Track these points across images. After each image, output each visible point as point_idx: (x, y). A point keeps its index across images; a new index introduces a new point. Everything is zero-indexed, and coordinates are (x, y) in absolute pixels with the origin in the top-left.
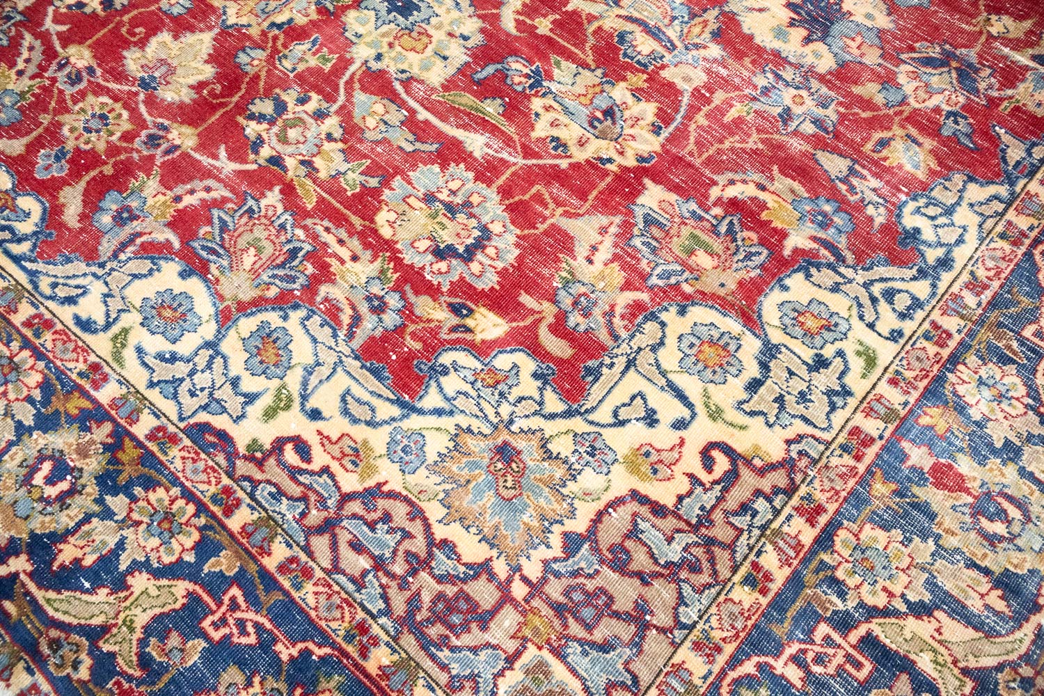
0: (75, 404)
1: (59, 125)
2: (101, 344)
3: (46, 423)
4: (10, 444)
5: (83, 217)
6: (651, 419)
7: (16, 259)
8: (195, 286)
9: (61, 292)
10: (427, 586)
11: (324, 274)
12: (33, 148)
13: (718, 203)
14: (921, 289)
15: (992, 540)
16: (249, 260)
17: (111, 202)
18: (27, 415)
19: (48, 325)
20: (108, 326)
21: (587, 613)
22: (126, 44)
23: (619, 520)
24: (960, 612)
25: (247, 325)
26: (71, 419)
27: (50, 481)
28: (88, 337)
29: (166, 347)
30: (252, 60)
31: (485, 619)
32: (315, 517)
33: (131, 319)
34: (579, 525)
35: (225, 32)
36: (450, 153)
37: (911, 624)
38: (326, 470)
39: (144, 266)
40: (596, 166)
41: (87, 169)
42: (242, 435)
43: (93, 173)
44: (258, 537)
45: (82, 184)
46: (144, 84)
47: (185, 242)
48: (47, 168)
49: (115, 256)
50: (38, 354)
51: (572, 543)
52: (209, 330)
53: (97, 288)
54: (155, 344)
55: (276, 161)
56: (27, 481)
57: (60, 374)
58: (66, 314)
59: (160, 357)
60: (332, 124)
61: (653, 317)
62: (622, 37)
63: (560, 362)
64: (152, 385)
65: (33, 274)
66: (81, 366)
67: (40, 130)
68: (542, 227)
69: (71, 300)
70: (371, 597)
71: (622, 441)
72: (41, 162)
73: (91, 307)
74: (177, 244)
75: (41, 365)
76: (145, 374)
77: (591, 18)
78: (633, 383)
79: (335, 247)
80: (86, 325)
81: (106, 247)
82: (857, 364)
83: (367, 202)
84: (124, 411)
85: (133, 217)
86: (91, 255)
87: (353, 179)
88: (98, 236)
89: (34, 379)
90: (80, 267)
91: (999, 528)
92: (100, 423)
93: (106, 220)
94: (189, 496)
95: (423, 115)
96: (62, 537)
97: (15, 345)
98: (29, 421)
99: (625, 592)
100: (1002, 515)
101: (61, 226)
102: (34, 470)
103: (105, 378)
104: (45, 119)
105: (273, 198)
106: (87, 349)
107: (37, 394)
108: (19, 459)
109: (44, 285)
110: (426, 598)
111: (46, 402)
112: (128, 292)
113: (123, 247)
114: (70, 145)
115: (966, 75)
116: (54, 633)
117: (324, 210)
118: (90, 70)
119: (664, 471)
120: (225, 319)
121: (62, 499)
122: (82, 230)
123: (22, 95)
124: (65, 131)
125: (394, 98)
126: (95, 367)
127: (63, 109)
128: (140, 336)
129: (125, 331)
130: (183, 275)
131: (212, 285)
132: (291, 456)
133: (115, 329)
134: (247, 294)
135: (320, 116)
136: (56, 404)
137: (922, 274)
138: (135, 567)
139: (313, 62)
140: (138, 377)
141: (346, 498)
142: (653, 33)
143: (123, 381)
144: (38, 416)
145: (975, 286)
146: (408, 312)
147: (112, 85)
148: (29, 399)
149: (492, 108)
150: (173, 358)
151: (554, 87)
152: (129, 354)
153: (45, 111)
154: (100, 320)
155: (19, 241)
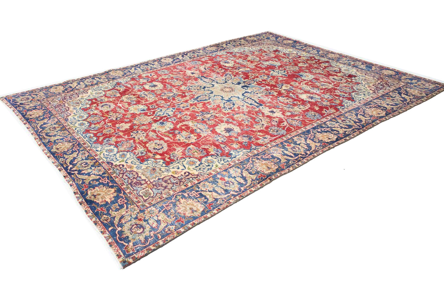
0: (92, 158)
2: (98, 153)
3: (86, 159)
4: (80, 161)
6: (178, 168)
7: (90, 143)
8: (115, 148)
9: (95, 147)
10: (135, 180)
11: (136, 149)
12: (98, 133)
13: (202, 148)
14: (229, 160)
15: (226, 186)
16: (124, 147)
17: (107, 139)
19: (92, 150)
21: (158, 186)
22: (117, 124)
23: (168, 178)
24: (217, 192)
25: (121, 153)
26: (90, 159)
27: (84, 165)
28: (97, 152)
30: (135, 127)
31: (142, 185)
32: (122, 172)
34: (162, 177)
35: (133, 124)
36: (162, 139)
37: (208, 193)
38: (126, 168)
39: (109, 146)
40: (184, 143)
41: (105, 135)
42: (114, 164)
44: (112, 173)
45: (104, 137)
46: (118, 128)
48: (99, 135)
51: (159, 179)
52: (115, 153)
53: (101, 147)
54: (106, 153)
55: (134, 137)
56: (81, 164)
57: (91, 155)
58: (95, 149)
59: (107, 155)
60: (145, 135)
61: (185, 158)
62: (195, 130)
63: (167, 161)
66: (94, 154)
68: (172, 148)
70: (126, 181)
71: (172, 170)
73: (99, 149)
74: (115, 144)
75: (89, 154)
76: (103, 156)
77: (192, 127)
78: (178, 164)
79: (138, 146)
82: (214, 166)
83: (146, 143)
84: (98, 159)
85: (109, 141)
86: (101, 144)
87: (145, 140)
88: (103, 142)
90: (99, 145)
92: (94, 160)
93: (105, 141)
94: (104, 168)
95: (159, 135)
96: (83, 170)
97: (86, 151)
99: (164, 184)
100: (229, 184)
101: (98, 141)
103: (97, 156)
104: (101, 130)
105: (132, 141)
107: (87, 156)
109: (93, 146)
110: (134, 182)
112: (105, 148)
113: (106, 144)
114: (104, 133)
115: (250, 138)
116: (78, 179)
117: (139, 143)
118: (110, 126)
119: (177, 173)
120: (118, 152)
121: (85, 167)
122: (101, 141)
123: (99, 127)
124: (104, 131)
125: (156, 133)
127: (105, 129)
129: (103, 152)
131: (118, 149)
132: (121, 166)
133: (101, 151)
134: (123, 150)
135: (143, 134)
136: (88, 158)
137: (231, 158)
138: (93, 174)
139: (145, 128)
141: (127, 171)
142: (201, 130)
143: (100, 157)
145: (239, 160)
146: (146, 154)
147: (113, 128)
148: (85, 157)
149: (171, 135)
151: (182, 134)
152: (102, 154)
155: (92, 141)
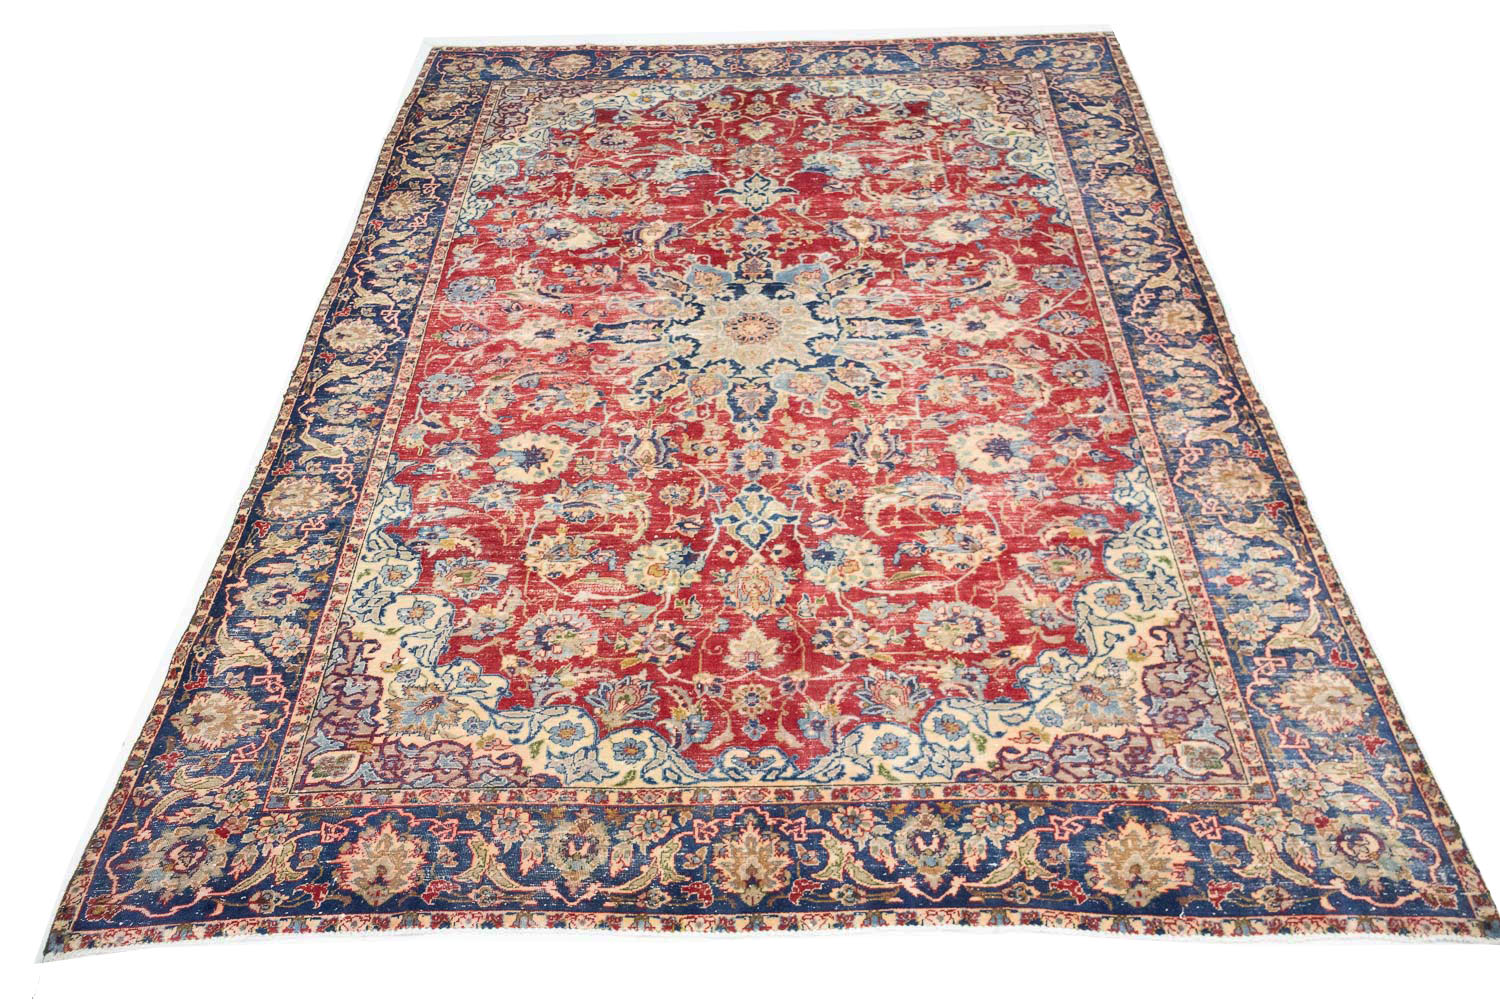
0: (899, 810)
1: (735, 712)
2: (877, 780)
3: (897, 825)
4: (892, 846)
5: (800, 740)
6: (1120, 638)
7: (794, 778)
8: (885, 728)
9: (832, 774)
10: (1119, 757)
11: (934, 684)
12: (736, 729)
13: (1048, 544)
14: (1153, 523)
15: (1271, 589)
16: (895, 700)
17: (805, 725)
18: (885, 830)
19: (844, 792)
20: (871, 771)
21: (1180, 719)
22: (720, 658)
23: (1151, 679)
24: (1289, 620)
25: (928, 725)
26: (905, 816)
27: (928, 843)
28: (868, 782)
29: (907, 759)
30: (787, 623)
31: (1150, 749)
32: (1047, 768)
33: (877, 761)
34: (1142, 693)
35: (759, 621)
36: (924, 600)
37: (1279, 636)
38: (1029, 750)
39: (855, 737)
40: (986, 564)
41: (775, 719)
42: (981, 765)
43: (780, 719)
44: (1036, 793)
45: (781, 728)
46: (751, 668)
47: (859, 715)
48: (755, 733)
49: (836, 743)
50: (856, 805)
51: (1147, 700)
52: (915, 739)
53: (846, 762)
54: (900, 761)
55: (854, 655)
56: (918, 852)
57: (876, 804)
58: (846, 781)
59: (908, 764)
60: (858, 624)
61: (1076, 603)
62: (933, 506)
63: (1064, 644)
64: (920, 777)
65: (809, 778)
66: (882, 794)
67: (729, 721)
68: (996, 601)
69: (840, 775)
70: (1101, 776)
71: (1120, 651)
72: (749, 734)
73: (852, 770)
74: (857, 719)
75: (863, 807)
76: (912, 776)
77: (913, 508)
78: (1099, 632)
79: (925, 670)
80: (861, 778)
81: (827, 742)
82: (1163, 565)
83: (914, 643)
84: (923, 794)
85: (823, 723)
86: (825, 751)
87: (897, 639)
88: (817, 741)
89: (868, 815)
90: (825, 760)
91: (1268, 585)
92: (918, 807)
93: (811, 733)
94: (991, 802)
95: (893, 593)
96: (961, 858)
97: (841, 809)
98: (889, 831)
99: (1183, 701)
100: (1264, 580)
101: (795, 750)
102: (915, 846)
103: (898, 790)
104: (725, 715)
105: (873, 671)
106: (874, 786)
107: (876, 819)
108: (903, 847)
109: (819, 777)
110: (1122, 760)
111: (886, 819)
112: (861, 752)
113: (834, 737)
114: (752, 717)
115: (1079, 434)
116: (1006, 891)
117: (901, 659)
118: (718, 680)
119: (1147, 652)
120: (916, 730)
121: (942, 846)
122: (807, 745)
123: (699, 713)
124: (741, 712)
125: (872, 595)
126: (888, 790)
127: (728, 706)
128: (889, 764)
129: (881, 767)
130: (876, 726)
131: (893, 722)
132: (1010, 756)
133: (876, 769)
134: (914, 714)
135: (849, 625)
136: (891, 817)
137: (1148, 518)
138: (1004, 843)
139: (817, 606)
140: (912, 778)
141: (1050, 753)
142: (945, 497)
143: (907, 785)
144: (889, 826)
145: (1170, 509)
146: (985, 670)
147: (737, 679)
148: (876, 824)
149: (917, 571)
150: (916, 761)
151: (932, 545)
152: (895, 773)
153: (720, 711)
154: (865, 772)
155: (785, 770)
